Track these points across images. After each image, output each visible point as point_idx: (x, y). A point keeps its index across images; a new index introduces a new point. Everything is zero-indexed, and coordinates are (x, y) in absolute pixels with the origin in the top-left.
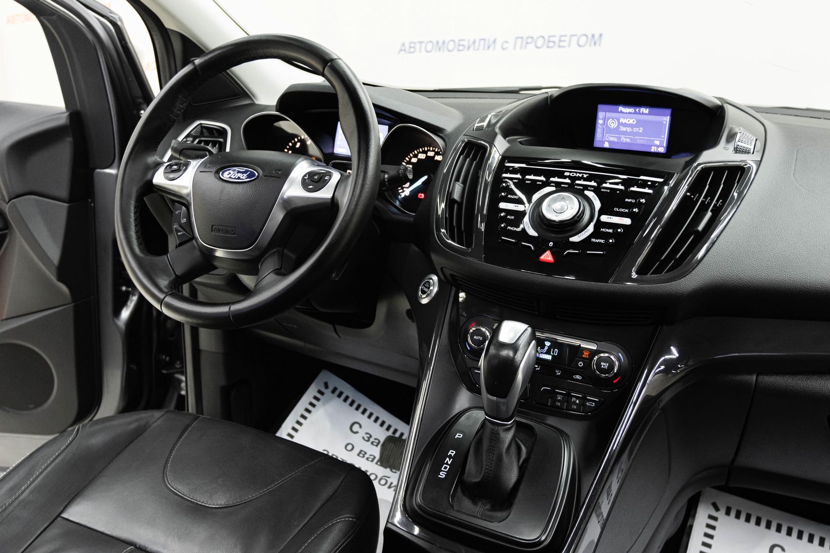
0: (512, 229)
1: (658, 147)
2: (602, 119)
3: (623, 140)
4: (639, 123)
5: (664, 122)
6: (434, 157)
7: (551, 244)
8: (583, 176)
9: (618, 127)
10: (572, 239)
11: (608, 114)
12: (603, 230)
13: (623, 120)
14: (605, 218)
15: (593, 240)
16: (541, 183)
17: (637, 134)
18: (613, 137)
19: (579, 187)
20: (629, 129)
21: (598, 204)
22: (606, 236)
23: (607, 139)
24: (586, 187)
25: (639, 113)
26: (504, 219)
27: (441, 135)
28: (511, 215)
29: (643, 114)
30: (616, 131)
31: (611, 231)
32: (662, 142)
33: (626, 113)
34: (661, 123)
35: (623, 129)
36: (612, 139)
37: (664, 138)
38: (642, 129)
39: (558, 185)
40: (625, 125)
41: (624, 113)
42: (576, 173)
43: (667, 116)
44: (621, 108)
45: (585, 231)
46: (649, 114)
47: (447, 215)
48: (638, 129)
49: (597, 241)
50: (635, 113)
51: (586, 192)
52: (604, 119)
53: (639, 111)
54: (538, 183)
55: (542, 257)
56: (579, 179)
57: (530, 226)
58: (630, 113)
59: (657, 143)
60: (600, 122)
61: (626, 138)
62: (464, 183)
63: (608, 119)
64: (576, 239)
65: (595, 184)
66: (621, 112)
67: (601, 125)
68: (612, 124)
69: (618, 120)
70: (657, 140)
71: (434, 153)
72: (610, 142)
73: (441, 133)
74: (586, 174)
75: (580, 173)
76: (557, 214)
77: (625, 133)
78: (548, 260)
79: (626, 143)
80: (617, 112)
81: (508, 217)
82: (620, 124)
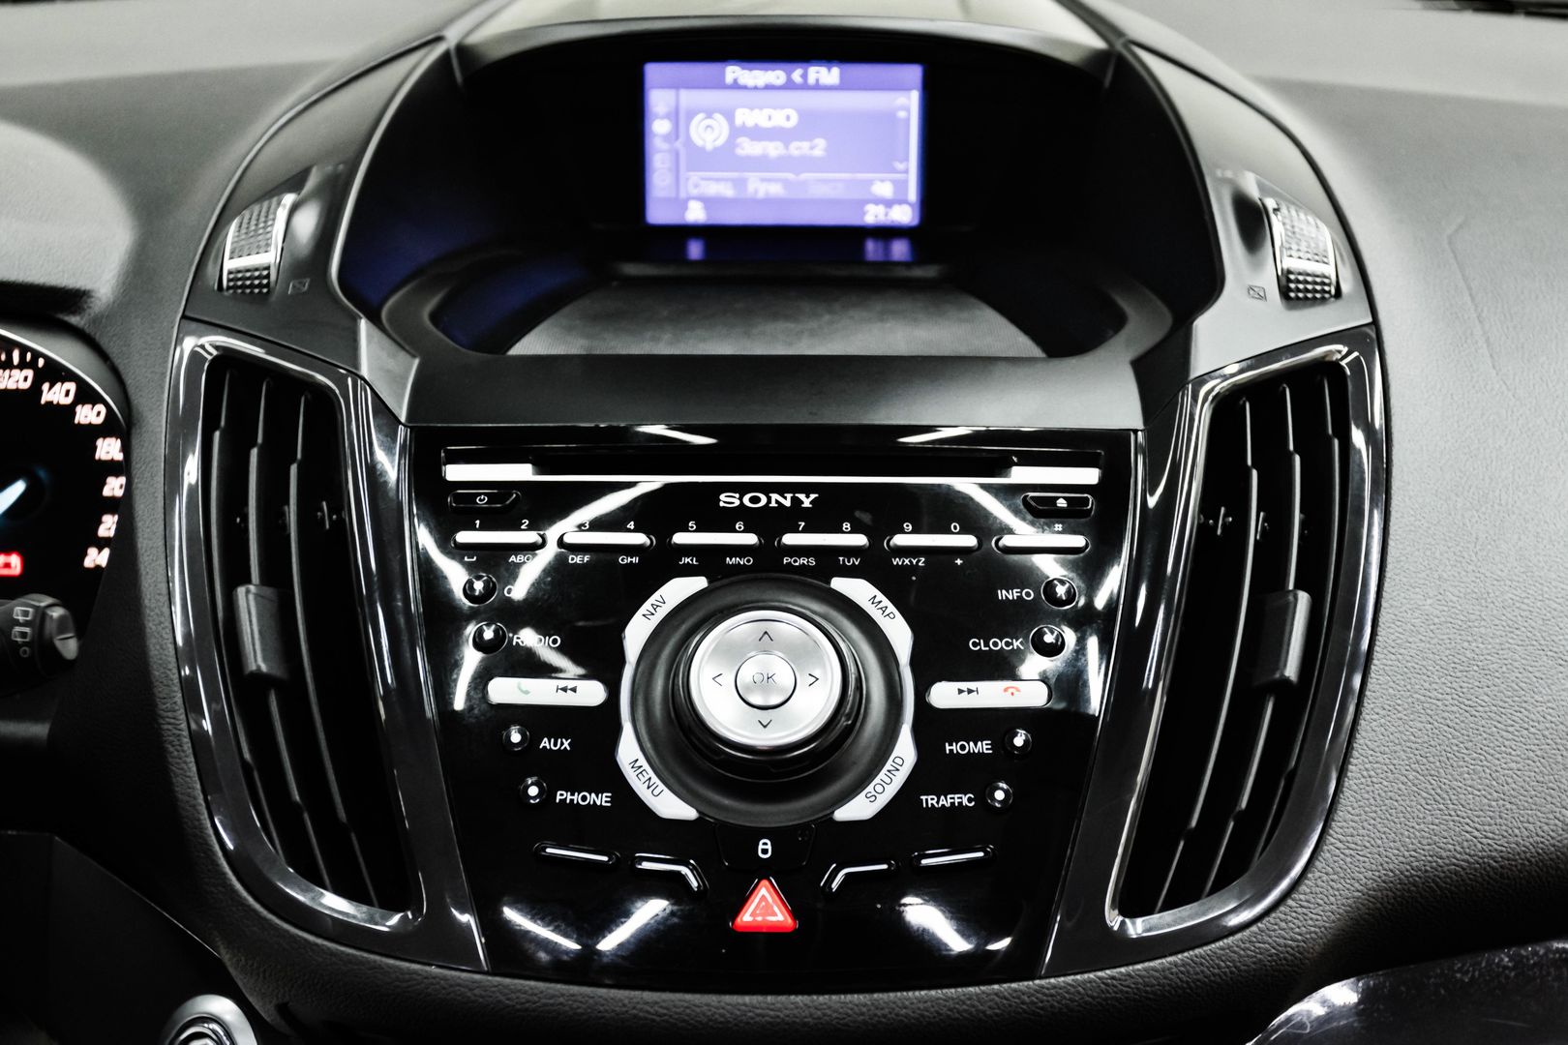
0: (577, 798)
1: (889, 204)
2: (667, 116)
3: (756, 191)
4: (810, 125)
5: (902, 114)
6: (35, 390)
7: (765, 847)
8: (796, 502)
9: (731, 143)
10: (845, 813)
11: (688, 98)
12: (955, 748)
13: (744, 117)
14: (945, 695)
15: (929, 800)
16: (635, 560)
17: (806, 163)
18: (718, 180)
19: (803, 561)
20: (773, 149)
21: (900, 634)
22: (972, 774)
23: (694, 192)
24: (830, 561)
25: (805, 86)
26: (530, 759)
27: (74, 320)
28: (555, 735)
29: (818, 87)
30: (723, 158)
31: (983, 747)
32: (900, 186)
33: (756, 88)
34: (889, 118)
35: (748, 148)
36: (713, 189)
37: (906, 171)
38: (821, 143)
39: (709, 560)
40: (757, 133)
41: (745, 88)
42: (767, 489)
43: (909, 89)
44: (733, 72)
45: (888, 766)
46: (844, 86)
47: (247, 756)
48: (805, 145)
49: (946, 801)
50: (789, 85)
51: (839, 584)
52: (675, 116)
53: (805, 76)
54: (624, 560)
55: (746, 917)
56: (790, 518)
57: (655, 779)
58: (769, 87)
59: (884, 189)
60: (658, 127)
61: (769, 180)
62: (275, 575)
63: (691, 115)
64: (859, 809)
65: (860, 540)
66: (736, 86)
67: (666, 138)
68: (707, 133)
69: (730, 116)
70: (882, 181)
71: (30, 373)
72: (708, 202)
73: (74, 313)
74: (807, 489)
75: (782, 489)
76: (765, 716)
77: (761, 164)
78: (773, 925)
79: (769, 202)
80: (721, 85)
81: (545, 743)
82: (737, 132)
